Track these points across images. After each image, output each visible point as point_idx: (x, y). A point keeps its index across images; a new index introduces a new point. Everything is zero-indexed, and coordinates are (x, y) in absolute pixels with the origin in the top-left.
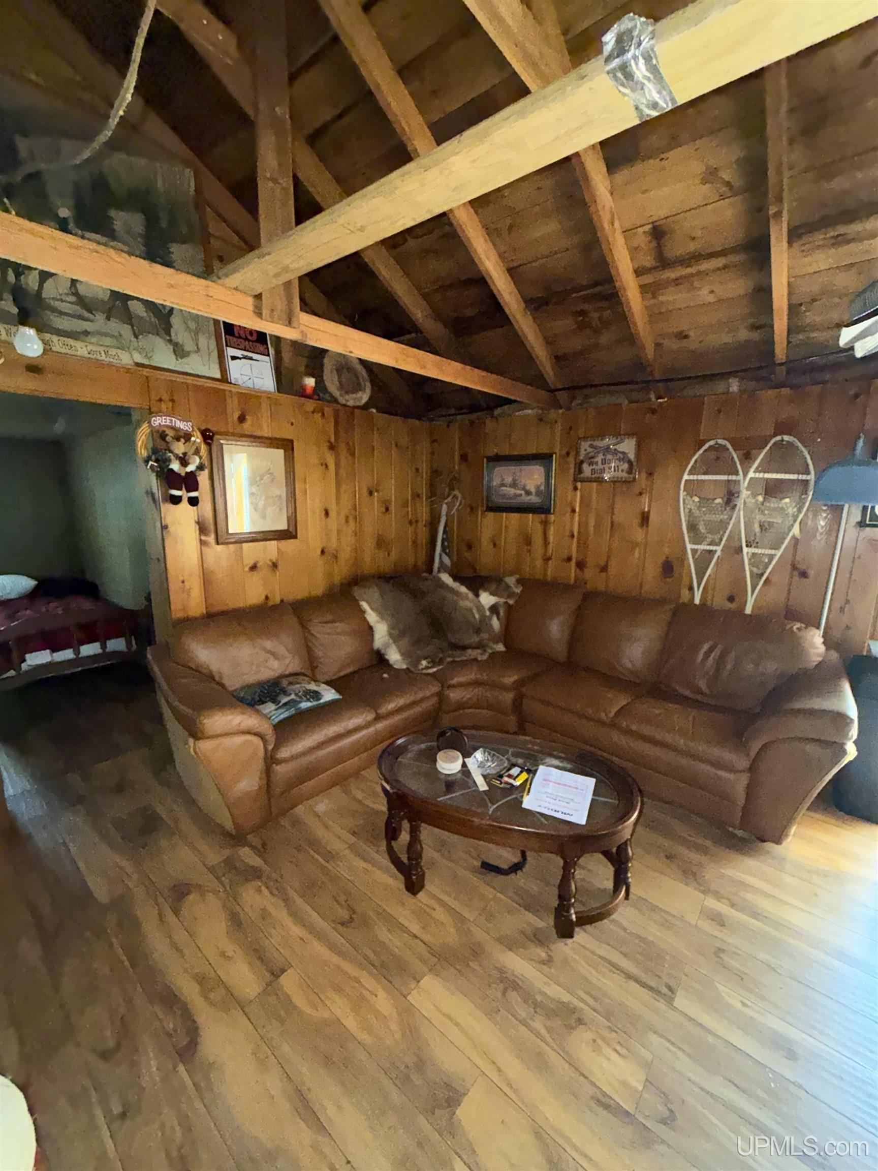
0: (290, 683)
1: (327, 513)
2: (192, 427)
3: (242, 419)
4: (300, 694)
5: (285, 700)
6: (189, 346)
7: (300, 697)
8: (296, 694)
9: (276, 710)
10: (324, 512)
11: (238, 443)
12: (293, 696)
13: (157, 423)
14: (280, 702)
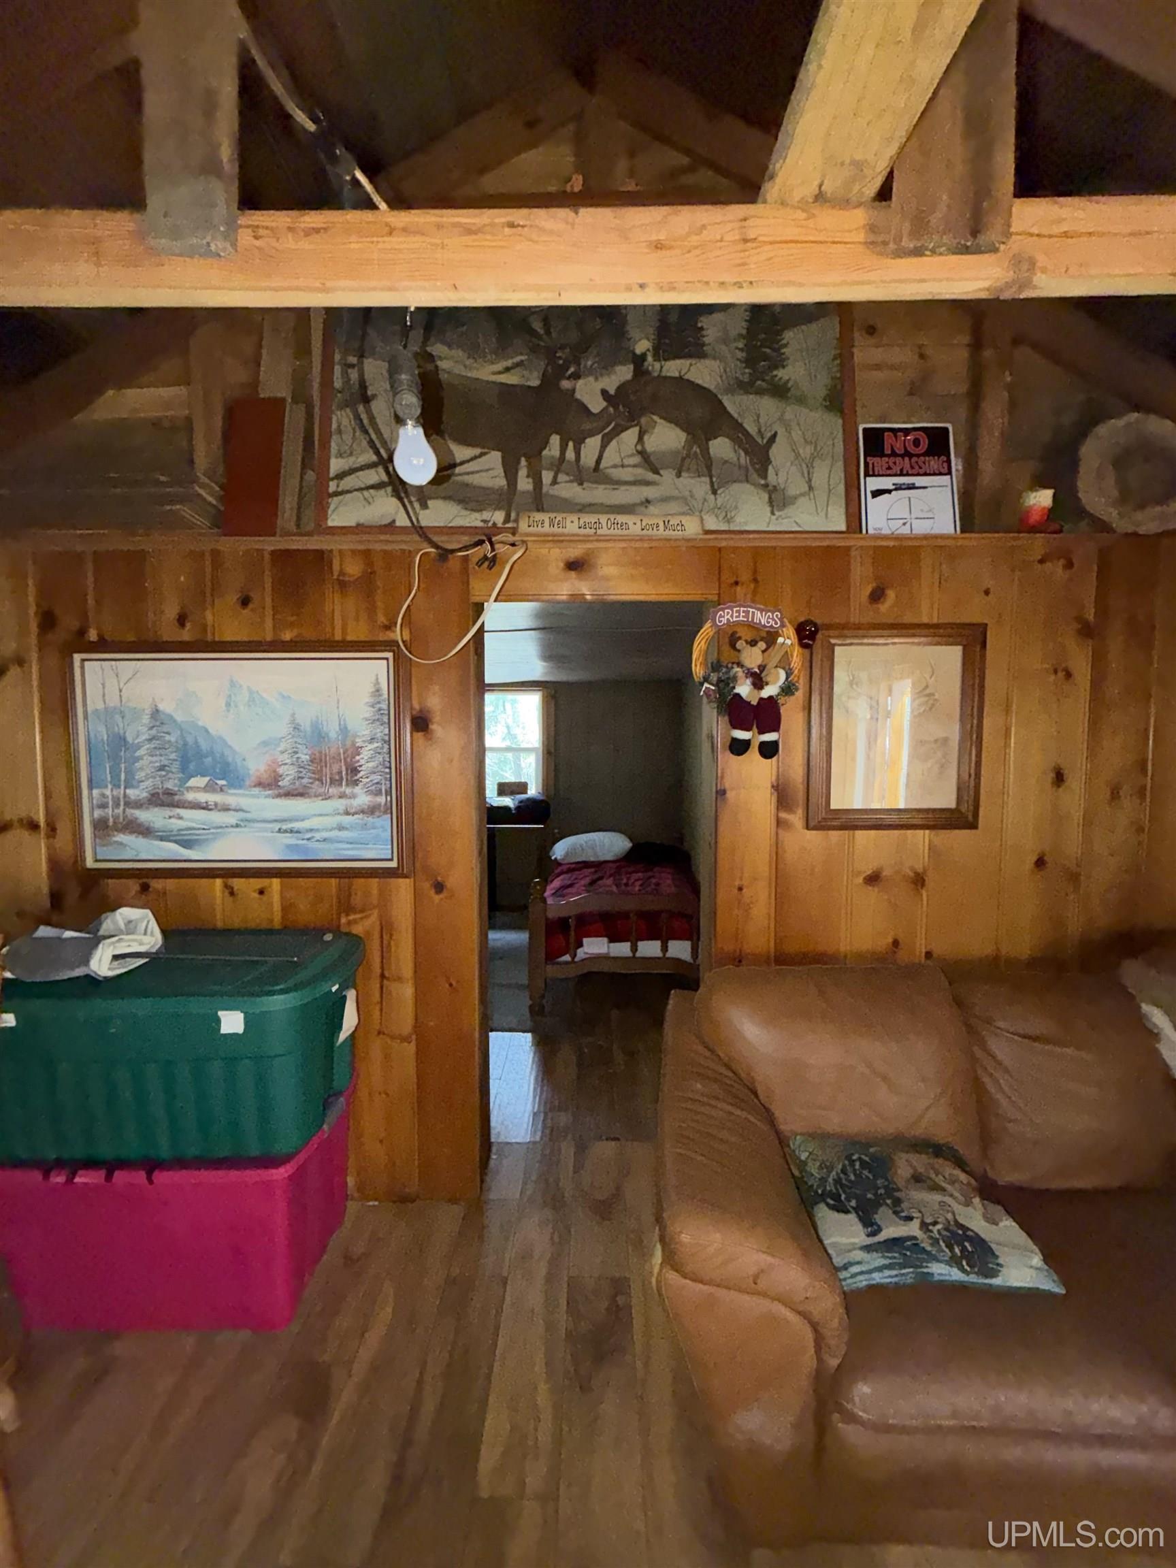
0: (917, 1179)
1: (1059, 778)
2: (781, 619)
3: (877, 596)
4: (935, 1229)
5: (892, 1230)
6: (796, 486)
7: (935, 1242)
8: (924, 1226)
9: (868, 1248)
10: (1052, 775)
11: (865, 641)
12: (913, 1229)
13: (724, 621)
14: (879, 1230)
